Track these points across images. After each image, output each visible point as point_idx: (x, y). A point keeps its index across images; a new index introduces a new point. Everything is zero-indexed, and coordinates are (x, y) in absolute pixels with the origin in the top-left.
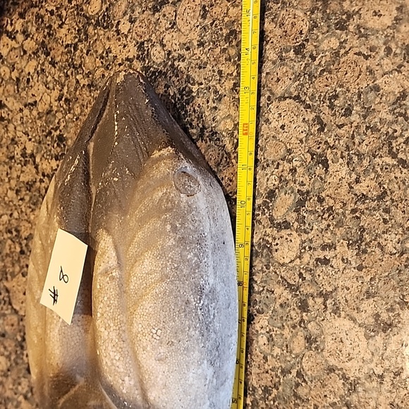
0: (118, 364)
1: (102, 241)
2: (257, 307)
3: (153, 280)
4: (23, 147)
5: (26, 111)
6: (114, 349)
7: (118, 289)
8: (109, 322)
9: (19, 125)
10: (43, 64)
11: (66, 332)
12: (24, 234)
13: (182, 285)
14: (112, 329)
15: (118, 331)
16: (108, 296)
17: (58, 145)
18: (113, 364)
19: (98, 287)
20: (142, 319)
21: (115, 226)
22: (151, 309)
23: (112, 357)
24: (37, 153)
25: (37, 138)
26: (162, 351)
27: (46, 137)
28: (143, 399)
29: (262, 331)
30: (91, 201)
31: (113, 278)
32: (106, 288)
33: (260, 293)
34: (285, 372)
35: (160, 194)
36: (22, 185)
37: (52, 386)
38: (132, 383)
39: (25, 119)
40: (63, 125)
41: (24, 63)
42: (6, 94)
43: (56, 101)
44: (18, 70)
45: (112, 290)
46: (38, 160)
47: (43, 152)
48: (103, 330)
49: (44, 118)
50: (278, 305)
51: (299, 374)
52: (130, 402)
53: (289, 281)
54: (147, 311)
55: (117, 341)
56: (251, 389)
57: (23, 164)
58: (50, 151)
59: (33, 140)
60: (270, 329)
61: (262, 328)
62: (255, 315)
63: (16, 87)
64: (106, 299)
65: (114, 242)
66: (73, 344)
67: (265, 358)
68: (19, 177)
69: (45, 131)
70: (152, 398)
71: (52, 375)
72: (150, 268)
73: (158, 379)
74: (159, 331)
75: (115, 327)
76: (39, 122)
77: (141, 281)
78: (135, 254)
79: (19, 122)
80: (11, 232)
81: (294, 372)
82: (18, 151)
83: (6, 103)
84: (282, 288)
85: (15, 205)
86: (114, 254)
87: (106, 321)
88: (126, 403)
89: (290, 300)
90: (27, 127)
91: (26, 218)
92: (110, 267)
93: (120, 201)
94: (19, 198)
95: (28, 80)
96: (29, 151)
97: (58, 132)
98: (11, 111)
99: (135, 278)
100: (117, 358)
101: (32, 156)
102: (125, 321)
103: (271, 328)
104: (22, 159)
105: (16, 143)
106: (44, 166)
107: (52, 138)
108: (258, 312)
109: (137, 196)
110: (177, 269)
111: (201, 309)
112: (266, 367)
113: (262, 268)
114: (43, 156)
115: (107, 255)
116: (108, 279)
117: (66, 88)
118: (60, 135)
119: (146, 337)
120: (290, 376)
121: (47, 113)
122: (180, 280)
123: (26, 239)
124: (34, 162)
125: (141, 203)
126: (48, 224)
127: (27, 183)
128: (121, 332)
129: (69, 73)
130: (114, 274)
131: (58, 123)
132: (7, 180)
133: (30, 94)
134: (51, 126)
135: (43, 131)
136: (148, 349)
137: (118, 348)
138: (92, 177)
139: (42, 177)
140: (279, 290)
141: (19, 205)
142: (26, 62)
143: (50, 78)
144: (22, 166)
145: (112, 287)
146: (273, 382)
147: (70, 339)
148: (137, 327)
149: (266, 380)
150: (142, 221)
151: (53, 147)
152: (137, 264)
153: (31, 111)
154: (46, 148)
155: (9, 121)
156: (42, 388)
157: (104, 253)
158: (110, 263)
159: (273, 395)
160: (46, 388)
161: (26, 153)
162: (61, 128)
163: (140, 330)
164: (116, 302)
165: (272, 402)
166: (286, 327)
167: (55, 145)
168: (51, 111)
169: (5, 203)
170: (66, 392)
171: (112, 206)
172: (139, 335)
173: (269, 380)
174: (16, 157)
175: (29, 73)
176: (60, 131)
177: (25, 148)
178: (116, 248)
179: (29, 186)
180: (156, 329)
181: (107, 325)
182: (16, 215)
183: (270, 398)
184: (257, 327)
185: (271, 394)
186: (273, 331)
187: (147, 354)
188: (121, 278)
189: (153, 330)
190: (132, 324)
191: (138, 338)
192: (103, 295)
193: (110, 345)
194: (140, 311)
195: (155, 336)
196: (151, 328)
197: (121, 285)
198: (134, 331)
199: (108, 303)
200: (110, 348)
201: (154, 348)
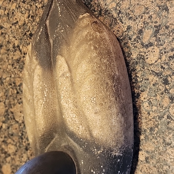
0: (75, 119)
1: (59, 61)
2: (141, 89)
3: (88, 74)
5: (13, 27)
6: (72, 112)
7: (70, 82)
8: (68, 99)
9: (11, 34)
10: (19, 3)
11: (46, 111)
12: (18, 84)
13: (103, 75)
14: (70, 103)
15: (73, 103)
16: (66, 86)
17: (30, 38)
18: (72, 120)
19: (60, 84)
20: (85, 94)
21: (65, 52)
22: (89, 89)
23: (72, 117)
24: (20, 44)
25: (20, 38)
26: (97, 109)
27: (24, 36)
28: (90, 136)
29: (145, 100)
30: (51, 46)
31: (67, 77)
32: (64, 83)
33: (141, 82)
34: (160, 118)
35: (86, 33)
36: (15, 61)
37: (41, 142)
38: (83, 128)
39: (13, 31)
40: (31, 28)
41: (10, 6)
42: (3, 22)
43: (27, 18)
44: (8, 10)
45: (67, 83)
46: (21, 48)
47: (23, 43)
48: (65, 104)
49: (22, 28)
50: (152, 85)
51: (168, 117)
52: (83, 139)
53: (156, 71)
54: (87, 89)
55: (73, 108)
56: (143, 131)
57: (14, 51)
58: (26, 42)
59: (18, 39)
60: (149, 98)
61: (145, 98)
62: (140, 93)
63: (7, 17)
64: (65, 88)
65: (66, 60)
66: (50, 117)
67: (149, 113)
68: (12, 58)
69: (23, 33)
70: (95, 135)
71: (40, 136)
72: (86, 68)
73: (97, 124)
74: (95, 99)
75: (71, 101)
76: (20, 31)
77: (82, 75)
78: (77, 63)
79: (10, 33)
80: (11, 85)
81: (166, 117)
82: (11, 46)
83: (3, 26)
84: (153, 76)
85: (12, 72)
86: (66, 66)
87: (66, 99)
88: (81, 140)
89: (158, 81)
90: (14, 34)
91: (18, 76)
92: (65, 72)
93: (66, 40)
94: (14, 67)
95: (13, 13)
96: (16, 45)
97: (29, 32)
98: (6, 29)
99: (79, 75)
100: (74, 116)
101: (18, 46)
102: (76, 97)
103: (150, 97)
104: (13, 49)
105: (10, 43)
106: (24, 50)
107: (27, 36)
108: (142, 91)
109: (74, 36)
110: (99, 67)
111: (114, 87)
112: (150, 118)
113: (141, 69)
114: (23, 45)
115: (63, 67)
116: (65, 78)
117: (31, 11)
118: (30, 33)
119: (88, 103)
120: (164, 119)
121: (23, 25)
122: (101, 73)
123: (19, 86)
124: (19, 49)
125: (77, 39)
127: (17, 60)
128: (75, 103)
129: (32, 4)
130: (67, 75)
131: (29, 28)
132: (7, 61)
133: (14, 19)
134: (26, 31)
135: (22, 34)
136: (90, 108)
137: (74, 111)
138: (50, 36)
139: (24, 55)
140: (151, 77)
141: (14, 71)
142: (11, 5)
143: (23, 9)
144: (14, 53)
145: (67, 82)
146: (155, 124)
147: (48, 115)
148: (83, 99)
149: (151, 124)
150: (78, 47)
151: (28, 40)
152: (79, 68)
153: (15, 26)
154: (24, 41)
155: (6, 34)
156: (36, 145)
157: (61, 66)
158: (65, 70)
159: (156, 131)
161: (15, 46)
162: (30, 30)
163: (84, 100)
164: (70, 89)
165: (156, 135)
166: (158, 95)
167: (29, 38)
168: (25, 24)
169: (7, 72)
170: (49, 143)
171: (62, 43)
172: (84, 103)
173: (152, 124)
174: (11, 49)
175: (13, 9)
176: (30, 31)
177: (14, 44)
178: (67, 62)
179: (18, 61)
180: (93, 98)
181: (67, 101)
182: (13, 76)
183: (154, 133)
184: (142, 99)
185: (154, 131)
186: (151, 99)
187: (90, 111)
188: (71, 76)
189: (91, 99)
190: (80, 98)
191: (84, 104)
192: (63, 87)
193: (70, 111)
194: (83, 90)
195: (93, 101)
196: (90, 97)
197: (72, 80)
198: (81, 101)
199: (66, 90)
200: (70, 112)
201: (93, 108)
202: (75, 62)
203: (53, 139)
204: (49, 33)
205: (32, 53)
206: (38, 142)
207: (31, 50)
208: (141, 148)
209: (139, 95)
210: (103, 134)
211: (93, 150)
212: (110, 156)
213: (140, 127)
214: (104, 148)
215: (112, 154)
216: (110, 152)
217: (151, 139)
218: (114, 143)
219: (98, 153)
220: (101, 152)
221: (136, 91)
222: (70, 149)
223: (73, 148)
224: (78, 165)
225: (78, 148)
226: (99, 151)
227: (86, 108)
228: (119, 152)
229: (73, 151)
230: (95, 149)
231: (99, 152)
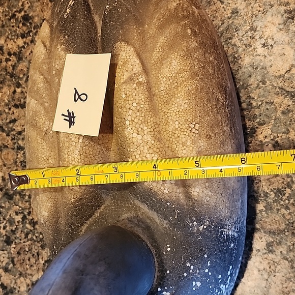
1: (121, 53)
2: (258, 120)
3: (183, 79)
6: (151, 151)
7: (147, 93)
8: (141, 126)
11: (87, 152)
13: (211, 84)
14: (146, 132)
15: (153, 133)
16: (137, 101)
17: (24, 24)
19: (124, 96)
20: (178, 116)
21: (134, 36)
22: (186, 106)
26: (202, 144)
27: (10, 20)
28: (186, 196)
29: (267, 140)
31: (140, 83)
32: (134, 94)
33: (259, 107)
35: (175, 4)
37: (72, 213)
40: (27, 6)
45: (140, 95)
47: (7, 34)
48: (135, 135)
49: (6, 4)
50: (279, 114)
52: (172, 203)
53: (288, 89)
54: (182, 107)
55: (153, 142)
56: (262, 195)
58: (15, 31)
60: (274, 137)
61: (266, 137)
62: (257, 128)
64: (135, 105)
65: (136, 50)
69: (8, 15)
70: (196, 194)
71: (73, 200)
72: (179, 68)
74: (197, 126)
75: (149, 130)
77: (171, 81)
78: (160, 58)
84: (282, 97)
86: (138, 61)
87: (137, 126)
88: (168, 204)
89: (291, 106)
92: (135, 74)
93: (134, 15)
97: (23, 13)
99: (165, 79)
102: (158, 122)
103: (275, 135)
106: (10, 46)
107: (17, 20)
108: (260, 124)
109: (152, 8)
110: (204, 67)
111: (227, 108)
113: (258, 85)
114: (8, 37)
115: (130, 63)
116: (135, 85)
118: (25, 15)
119: (185, 133)
122: (207, 78)
125: (157, 13)
126: (49, 58)
128: (156, 133)
130: (141, 80)
131: (22, 5)
134: (15, 10)
135: (6, 15)
136: (188, 144)
137: (155, 149)
138: (92, 8)
139: (8, 57)
140: (277, 100)
145: (140, 92)
146: (285, 183)
148: (173, 125)
149: (278, 183)
150: (161, 28)
151: (19, 27)
152: (164, 66)
154: (10, 30)
156: (56, 222)
157: (125, 63)
158: (135, 70)
159: (287, 195)
160: (62, 221)
162: (25, 9)
163: (177, 127)
164: (147, 106)
165: (287, 202)
166: (291, 130)
167: (21, 25)
170: (90, 216)
171: (127, 19)
172: (177, 132)
173: (281, 182)
176: (25, 12)
178: (139, 56)
180: (194, 123)
181: (140, 129)
183: (284, 198)
184: (261, 137)
185: (284, 194)
186: (278, 137)
187: (187, 149)
188: (148, 82)
189: (191, 125)
190: (167, 123)
191: (176, 136)
192: (130, 102)
193: (146, 148)
194: (174, 108)
195: (194, 130)
196: (188, 123)
197: (149, 89)
198: (171, 129)
199: (138, 108)
200: (146, 151)
201: (194, 142)
202: (156, 55)
203: (100, 206)
204: (91, 4)
205: (52, 41)
206: (63, 215)
207: (49, 34)
208: (258, 226)
209: (254, 130)
210: (210, 193)
211: (190, 225)
212: (220, 236)
213: (256, 188)
215: (224, 233)
216: (221, 229)
217: (278, 210)
218: (228, 212)
219: (199, 230)
220: (205, 227)
221: (248, 123)
222: (140, 223)
223: (148, 221)
224: (159, 255)
225: (158, 222)
226: (202, 227)
227: (180, 142)
228: (233, 229)
229: (148, 228)
230: (195, 223)
231: (201, 228)
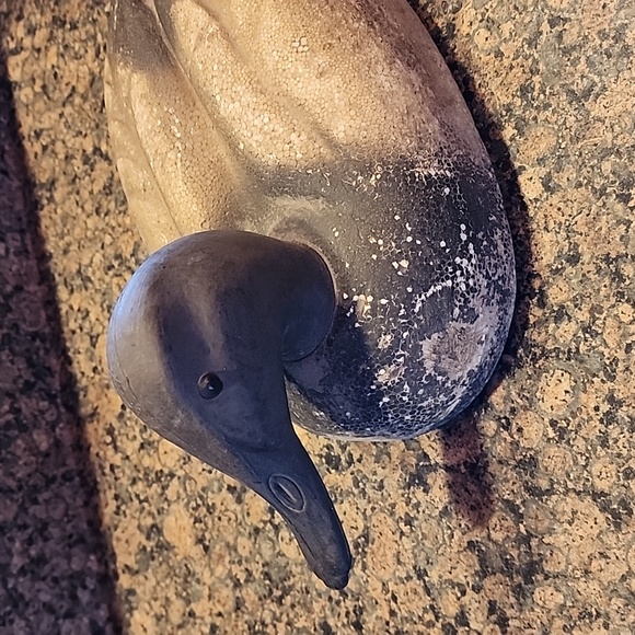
0: (271, 126)
1: (179, 15)
2: (450, 7)
4: (81, 151)
5: (68, 110)
6: (257, 113)
7: (224, 41)
8: (234, 88)
9: (68, 133)
10: (64, 40)
12: (127, 252)
14: (241, 93)
15: (250, 88)
16: (217, 60)
18: (265, 133)
19: (200, 67)
20: (272, 43)
22: (278, 23)
23: (259, 126)
24: (99, 142)
25: (93, 125)
26: (320, 61)
28: (331, 148)
29: (474, 27)
31: (212, 36)
32: (210, 55)
34: (532, 43)
36: (100, 196)
38: (304, 137)
39: (70, 120)
41: (42, 63)
42: (37, 116)
43: (94, 61)
44: (39, 77)
45: (217, 50)
46: (104, 148)
48: (231, 107)
49: (90, 95)
51: (552, 23)
52: (314, 166)
54: (274, 28)
55: (255, 99)
56: (504, 113)
57: (89, 171)
59: (89, 132)
60: (482, 14)
61: (471, 23)
62: (454, 19)
63: (45, 97)
64: (215, 68)
67: (499, 54)
68: (91, 193)
70: (342, 135)
73: (337, 101)
74: (304, 41)
75: (244, 88)
76: (87, 107)
79: (65, 131)
80: (111, 267)
81: (545, 27)
82: (77, 163)
83: (42, 126)
85: (102, 230)
87: (229, 92)
88: (310, 171)
90: (76, 125)
91: (121, 230)
92: (202, 29)
94: (102, 215)
95: (55, 75)
96: (90, 150)
98: (51, 129)
99: (239, 9)
100: (266, 120)
101: (97, 150)
102: (253, 70)
103: (483, 10)
104: (87, 167)
105: (73, 157)
108: (455, 11)
112: (506, 62)
115: (192, 20)
116: (207, 42)
117: (99, 36)
119: (290, 59)
120: (544, 37)
121: (91, 85)
123: (132, 255)
124: (101, 155)
127: (105, 188)
128: (255, 86)
129: (95, 16)
130: (211, 31)
132: (80, 210)
133: (63, 86)
135: (95, 110)
136: (301, 71)
141: (107, 225)
142: (44, 60)
143: (77, 46)
144: (90, 175)
145: (216, 46)
146: (527, 70)
148: (272, 59)
149: (517, 78)
153: (72, 103)
155: (53, 142)
158: (200, 24)
159: (537, 86)
161: (87, 156)
163: (277, 58)
164: (230, 58)
165: (542, 96)
168: (93, 79)
169: (90, 240)
172: (279, 65)
173: (520, 74)
174: (78, 172)
175: (53, 66)
177: (84, 151)
179: (108, 189)
180: (297, 40)
181: (233, 95)
182: (108, 240)
183: (536, 94)
184: (465, 29)
185: (533, 89)
186: (487, 10)
187: (302, 79)
188: (222, 28)
189: (294, 44)
190: (263, 62)
192: (210, 68)
193: (249, 113)
194: (264, 37)
195: (301, 49)
196: (289, 44)
197: (226, 35)
198: (271, 67)
199: (221, 68)
200: (251, 117)
201: (307, 64)
208: (517, 164)
209: (451, 27)
210: (363, 124)
211: (354, 184)
212: (413, 181)
213: (491, 110)
214: (384, 164)
215: (417, 175)
216: (408, 170)
217: (535, 119)
218: (411, 142)
219: (371, 185)
220: (378, 177)
221: (440, 22)
223: (299, 215)
224: (327, 250)
226: (373, 178)
227: (289, 76)
228: (436, 164)
229: (301, 224)
230: (360, 178)
231: (373, 181)
